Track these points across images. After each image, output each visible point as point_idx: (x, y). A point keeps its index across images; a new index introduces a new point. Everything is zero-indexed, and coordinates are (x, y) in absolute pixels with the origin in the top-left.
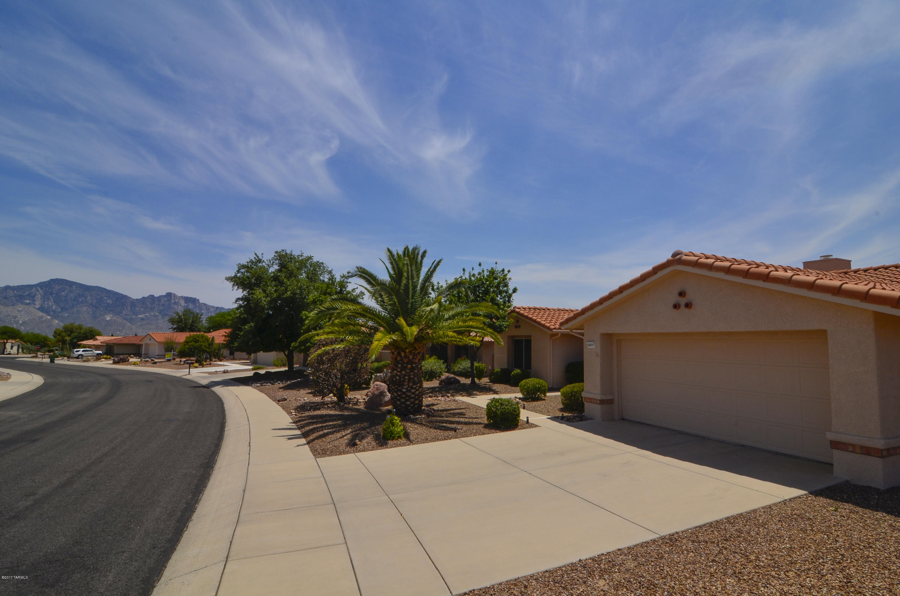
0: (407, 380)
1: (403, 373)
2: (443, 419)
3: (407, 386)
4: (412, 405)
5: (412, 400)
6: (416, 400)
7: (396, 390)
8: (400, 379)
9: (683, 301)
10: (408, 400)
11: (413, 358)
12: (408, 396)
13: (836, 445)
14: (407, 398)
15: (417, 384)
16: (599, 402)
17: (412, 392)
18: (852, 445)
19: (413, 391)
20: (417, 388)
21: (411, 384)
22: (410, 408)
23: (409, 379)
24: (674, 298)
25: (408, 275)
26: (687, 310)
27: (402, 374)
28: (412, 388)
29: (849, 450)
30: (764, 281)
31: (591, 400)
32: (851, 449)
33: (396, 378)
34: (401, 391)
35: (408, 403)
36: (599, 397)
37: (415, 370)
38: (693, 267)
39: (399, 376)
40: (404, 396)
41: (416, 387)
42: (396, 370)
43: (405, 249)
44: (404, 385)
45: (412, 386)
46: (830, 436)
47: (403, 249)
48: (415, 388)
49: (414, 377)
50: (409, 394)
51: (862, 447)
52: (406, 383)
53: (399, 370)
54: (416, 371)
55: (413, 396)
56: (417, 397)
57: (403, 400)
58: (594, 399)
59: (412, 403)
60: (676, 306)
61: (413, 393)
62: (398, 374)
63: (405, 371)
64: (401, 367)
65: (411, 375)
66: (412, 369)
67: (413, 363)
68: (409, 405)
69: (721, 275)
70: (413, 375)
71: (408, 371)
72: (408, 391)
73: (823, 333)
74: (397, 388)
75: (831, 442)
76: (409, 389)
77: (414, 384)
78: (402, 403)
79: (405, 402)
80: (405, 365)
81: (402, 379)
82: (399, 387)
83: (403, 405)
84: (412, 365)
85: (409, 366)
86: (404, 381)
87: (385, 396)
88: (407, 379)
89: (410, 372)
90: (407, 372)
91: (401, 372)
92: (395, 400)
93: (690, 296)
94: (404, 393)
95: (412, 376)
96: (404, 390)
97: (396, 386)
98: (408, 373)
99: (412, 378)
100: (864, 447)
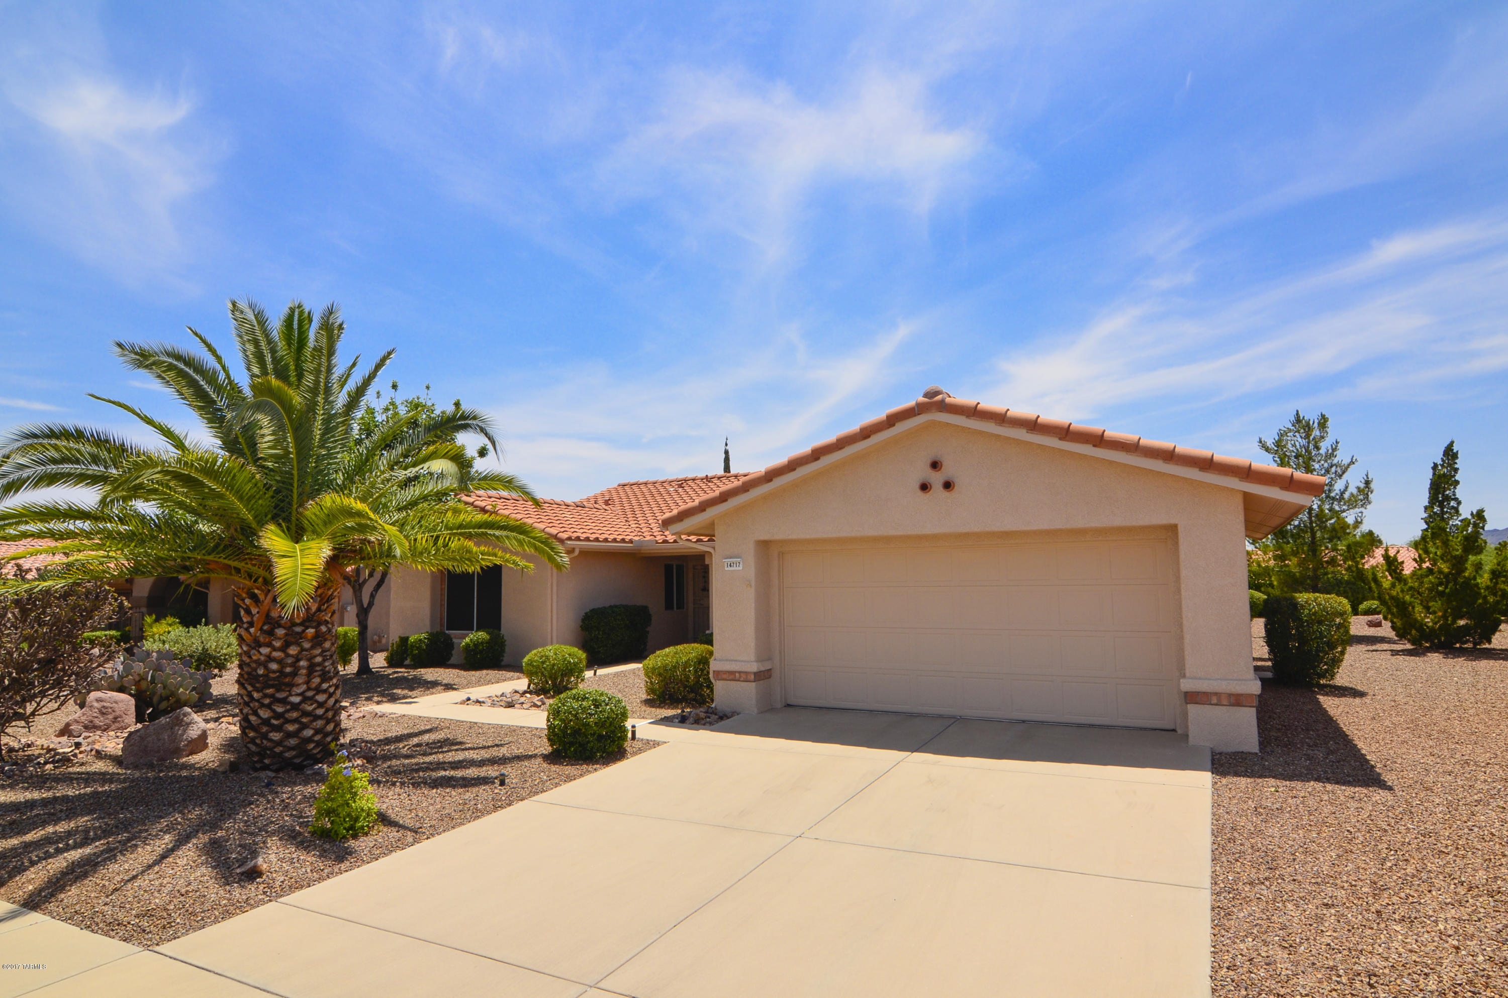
0: (304, 671)
1: (293, 650)
2: (413, 761)
3: (304, 687)
4: (317, 738)
5: (319, 723)
6: (328, 722)
7: (267, 701)
8: (281, 671)
9: (936, 479)
10: (304, 726)
11: (319, 610)
12: (305, 714)
13: (1192, 697)
14: (304, 720)
15: (331, 679)
16: (753, 677)
17: (317, 701)
18: (1216, 694)
19: (321, 698)
20: (332, 690)
21: (317, 680)
22: (312, 746)
23: (311, 668)
24: (923, 472)
25: (317, 382)
26: (945, 494)
27: (288, 655)
28: (318, 690)
29: (1212, 702)
30: (1094, 446)
31: (732, 676)
32: (1214, 700)
33: (266, 668)
34: (284, 701)
35: (308, 733)
36: (754, 667)
37: (326, 640)
38: (968, 416)
39: (279, 661)
40: (295, 715)
41: (330, 686)
42: (269, 645)
43: (292, 310)
44: (292, 685)
45: (320, 684)
46: (1187, 685)
47: (285, 311)
48: (325, 691)
49: (324, 661)
50: (310, 708)
51: (1230, 695)
52: (300, 680)
53: (277, 644)
54: (327, 645)
55: (320, 712)
56: (330, 714)
57: (291, 728)
58: (740, 672)
59: (317, 732)
60: (925, 487)
61: (321, 705)
62: (276, 654)
63: (299, 644)
64: (286, 634)
65: (315, 656)
66: (318, 640)
67: (320, 624)
68: (309, 740)
69: (1022, 434)
70: (320, 655)
71: (307, 645)
72: (305, 699)
73: (1172, 529)
74: (272, 696)
75: (1186, 694)
76: (310, 694)
77: (323, 681)
78: (289, 735)
79: (300, 730)
80: (298, 629)
81: (288, 670)
82: (278, 690)
83: (293, 742)
84: (317, 627)
85: (311, 631)
86: (294, 674)
87: (188, 724)
88: (303, 667)
89: (313, 647)
90: (303, 650)
91: (283, 649)
92: (265, 729)
93: (949, 470)
94: (295, 707)
95: (319, 659)
96: (296, 699)
97: (270, 691)
98: (306, 650)
99: (319, 664)
100: (1233, 695)
